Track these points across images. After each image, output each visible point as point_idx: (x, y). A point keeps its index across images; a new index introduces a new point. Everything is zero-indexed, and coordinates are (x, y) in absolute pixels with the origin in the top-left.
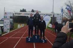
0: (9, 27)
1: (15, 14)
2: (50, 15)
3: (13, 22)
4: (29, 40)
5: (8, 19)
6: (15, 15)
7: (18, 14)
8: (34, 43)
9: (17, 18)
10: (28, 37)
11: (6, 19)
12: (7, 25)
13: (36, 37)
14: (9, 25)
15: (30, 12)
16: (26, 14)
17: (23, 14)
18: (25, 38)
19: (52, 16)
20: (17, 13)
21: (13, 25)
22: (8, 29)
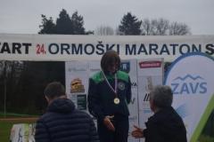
7: (5, 49)
15: (108, 31)
16: (63, 48)
17: (41, 50)
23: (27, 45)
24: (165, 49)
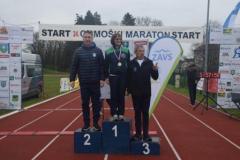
0: (18, 91)
1: (44, 32)
2: (192, 35)
3: (38, 69)
4: (86, 143)
5: (14, 55)
6: (41, 38)
7: (56, 33)
8: (106, 156)
9: (62, 50)
10: (79, 130)
11: (7, 57)
12: (11, 78)
13: (115, 128)
14: (19, 82)
17: (76, 34)
18: (72, 133)
19: (200, 40)
20: (50, 31)
21: (41, 78)
22: (15, 97)
23: (68, 32)
24: (149, 34)
